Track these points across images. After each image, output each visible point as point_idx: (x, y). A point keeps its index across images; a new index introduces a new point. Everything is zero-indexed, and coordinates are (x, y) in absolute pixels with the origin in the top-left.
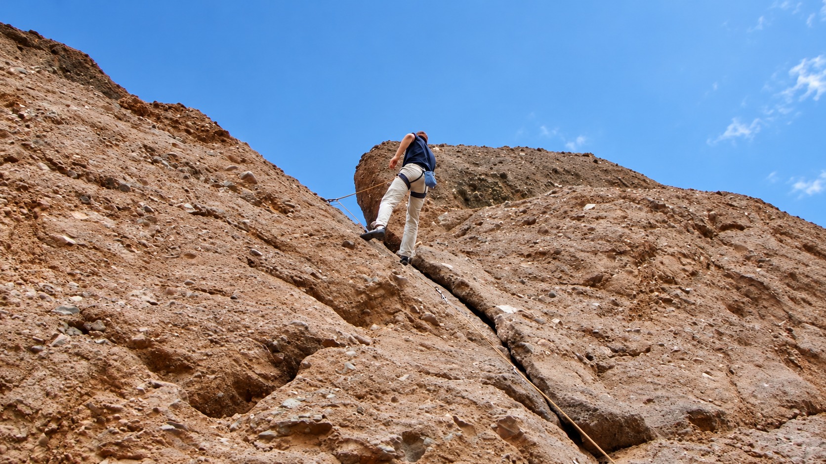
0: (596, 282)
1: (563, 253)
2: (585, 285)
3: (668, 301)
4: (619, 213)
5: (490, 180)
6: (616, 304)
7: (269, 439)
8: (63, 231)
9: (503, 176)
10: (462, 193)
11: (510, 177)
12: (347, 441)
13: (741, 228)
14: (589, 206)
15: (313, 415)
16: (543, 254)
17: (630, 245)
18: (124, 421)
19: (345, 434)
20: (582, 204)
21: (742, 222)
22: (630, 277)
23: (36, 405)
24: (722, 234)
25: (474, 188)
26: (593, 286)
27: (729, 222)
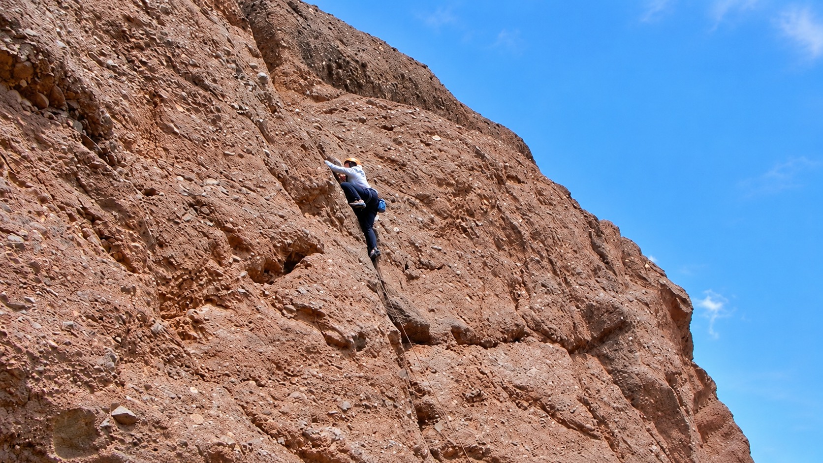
0: (426, 200)
1: (407, 166)
2: (416, 198)
3: (465, 230)
4: (456, 152)
5: (353, 63)
6: (432, 221)
7: (291, 311)
8: (172, 122)
9: (364, 66)
10: (329, 67)
11: (369, 69)
12: (333, 329)
13: (519, 182)
14: (436, 138)
15: (316, 304)
16: (393, 161)
17: (457, 181)
18: (223, 283)
19: (332, 323)
20: (432, 134)
21: (521, 177)
22: (448, 204)
23: (180, 260)
24: (509, 183)
25: (339, 66)
26: (421, 201)
27: (514, 174)
